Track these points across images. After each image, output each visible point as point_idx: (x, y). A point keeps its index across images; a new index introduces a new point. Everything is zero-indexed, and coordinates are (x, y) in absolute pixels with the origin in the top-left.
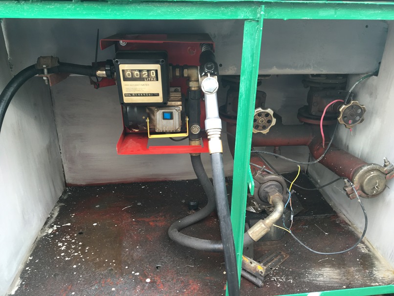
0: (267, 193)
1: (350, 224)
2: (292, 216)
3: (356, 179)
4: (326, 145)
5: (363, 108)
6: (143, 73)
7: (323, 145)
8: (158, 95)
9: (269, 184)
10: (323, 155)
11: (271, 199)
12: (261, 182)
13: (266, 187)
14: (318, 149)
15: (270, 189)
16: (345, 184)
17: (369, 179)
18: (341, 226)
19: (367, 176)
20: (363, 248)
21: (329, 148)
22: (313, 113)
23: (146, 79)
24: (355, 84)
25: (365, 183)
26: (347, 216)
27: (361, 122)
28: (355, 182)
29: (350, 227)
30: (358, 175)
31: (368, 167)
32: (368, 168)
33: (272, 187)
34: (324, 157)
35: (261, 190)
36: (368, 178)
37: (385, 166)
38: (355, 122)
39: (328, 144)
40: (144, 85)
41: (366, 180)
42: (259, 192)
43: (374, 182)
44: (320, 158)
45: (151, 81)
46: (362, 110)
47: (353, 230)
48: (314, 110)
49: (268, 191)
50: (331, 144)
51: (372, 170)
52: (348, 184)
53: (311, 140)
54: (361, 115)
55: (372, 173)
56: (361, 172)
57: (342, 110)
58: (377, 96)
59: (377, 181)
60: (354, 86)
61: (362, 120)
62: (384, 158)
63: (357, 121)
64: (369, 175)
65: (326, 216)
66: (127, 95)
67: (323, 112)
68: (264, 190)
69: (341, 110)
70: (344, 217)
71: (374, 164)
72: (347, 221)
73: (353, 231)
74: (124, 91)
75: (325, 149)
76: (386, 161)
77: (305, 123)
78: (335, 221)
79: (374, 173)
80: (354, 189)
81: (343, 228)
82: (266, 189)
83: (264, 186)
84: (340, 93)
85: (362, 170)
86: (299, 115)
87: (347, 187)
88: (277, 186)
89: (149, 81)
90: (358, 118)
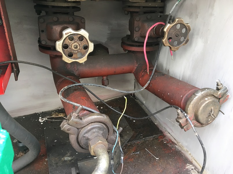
0: (88, 139)
1: (176, 142)
2: (122, 158)
3: (190, 108)
4: (151, 71)
5: (188, 26)
7: (148, 71)
9: (89, 127)
10: (149, 82)
11: (93, 149)
12: (79, 127)
13: (86, 133)
14: (143, 76)
15: (91, 134)
16: (178, 115)
17: (204, 107)
18: (168, 146)
19: (202, 104)
20: (192, 169)
21: (154, 74)
22: (136, 40)
24: (176, 5)
25: (200, 112)
26: (172, 134)
27: (186, 43)
28: (189, 112)
29: (177, 146)
30: (192, 103)
31: (203, 92)
32: (202, 95)
33: (94, 130)
34: (149, 84)
35: (80, 136)
36: (203, 105)
37: (218, 89)
38: (179, 43)
39: (152, 70)
41: (201, 109)
42: (77, 138)
43: (210, 109)
44: (146, 85)
46: (186, 29)
47: (180, 149)
48: (136, 37)
49: (89, 137)
50: (155, 70)
51: (207, 96)
52: (181, 115)
53: (136, 68)
54: (186, 35)
55: (206, 99)
56: (195, 99)
57: (167, 30)
58: (197, 15)
59: (212, 108)
60: (175, 6)
61: (187, 41)
62: (217, 81)
63: (182, 42)
64: (204, 102)
65: (155, 137)
67: (145, 37)
68: (84, 137)
69: (165, 30)
70: (170, 135)
71: (208, 89)
72: (173, 140)
73: (180, 151)
75: (150, 76)
76: (219, 84)
77: (130, 51)
78: (162, 141)
79: (209, 99)
80: (189, 120)
81: (170, 148)
82: (86, 135)
83: (83, 131)
84: (160, 16)
85: (196, 97)
86: (123, 44)
87: (181, 118)
88: (99, 128)
90: (182, 39)
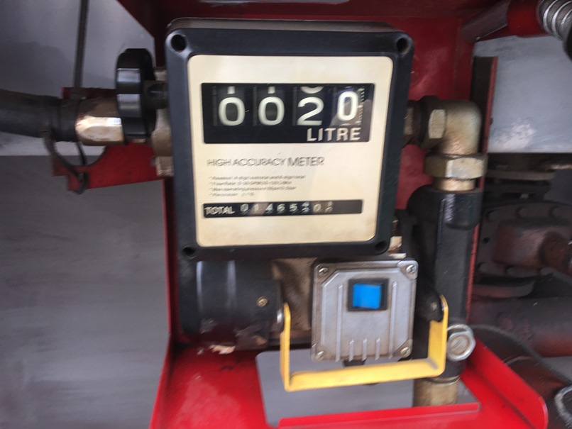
6: (303, 103)
8: (354, 207)
23: (315, 135)
40: (298, 161)
45: (334, 140)
66: (214, 211)
74: (203, 195)
89: (324, 140)
